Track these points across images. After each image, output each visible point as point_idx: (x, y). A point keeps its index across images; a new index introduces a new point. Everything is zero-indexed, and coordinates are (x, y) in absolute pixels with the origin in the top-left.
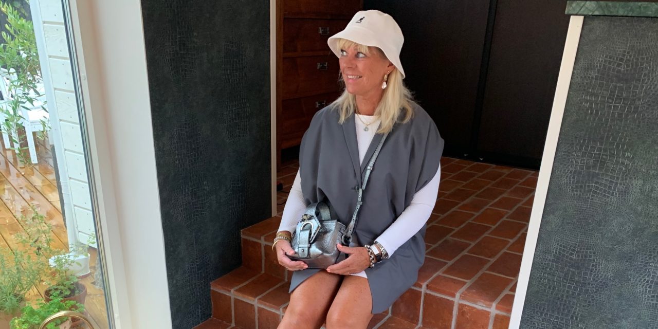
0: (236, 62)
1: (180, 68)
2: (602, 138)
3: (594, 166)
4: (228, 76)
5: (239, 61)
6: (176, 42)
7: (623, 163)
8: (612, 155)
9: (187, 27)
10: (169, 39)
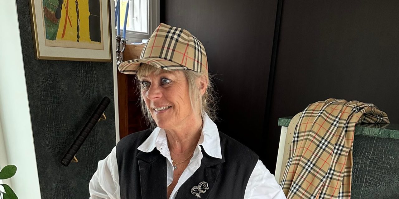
0: (93, 139)
1: (56, 147)
4: (87, 149)
5: (95, 139)
6: (53, 130)
9: (59, 121)
10: (48, 129)
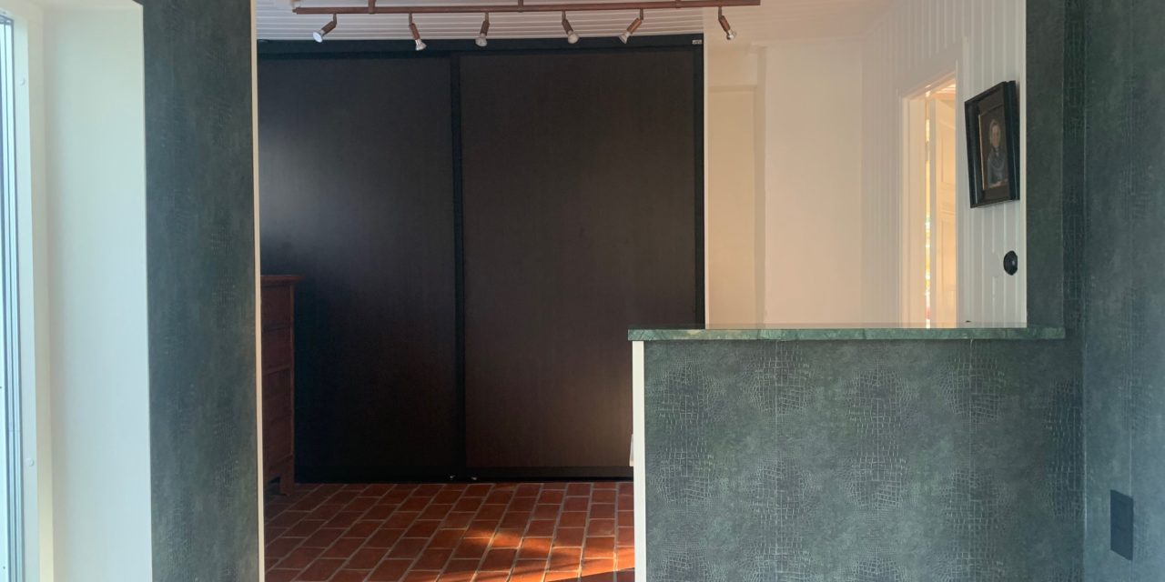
2: (684, 444)
3: (684, 472)
7: (707, 465)
8: (696, 459)
